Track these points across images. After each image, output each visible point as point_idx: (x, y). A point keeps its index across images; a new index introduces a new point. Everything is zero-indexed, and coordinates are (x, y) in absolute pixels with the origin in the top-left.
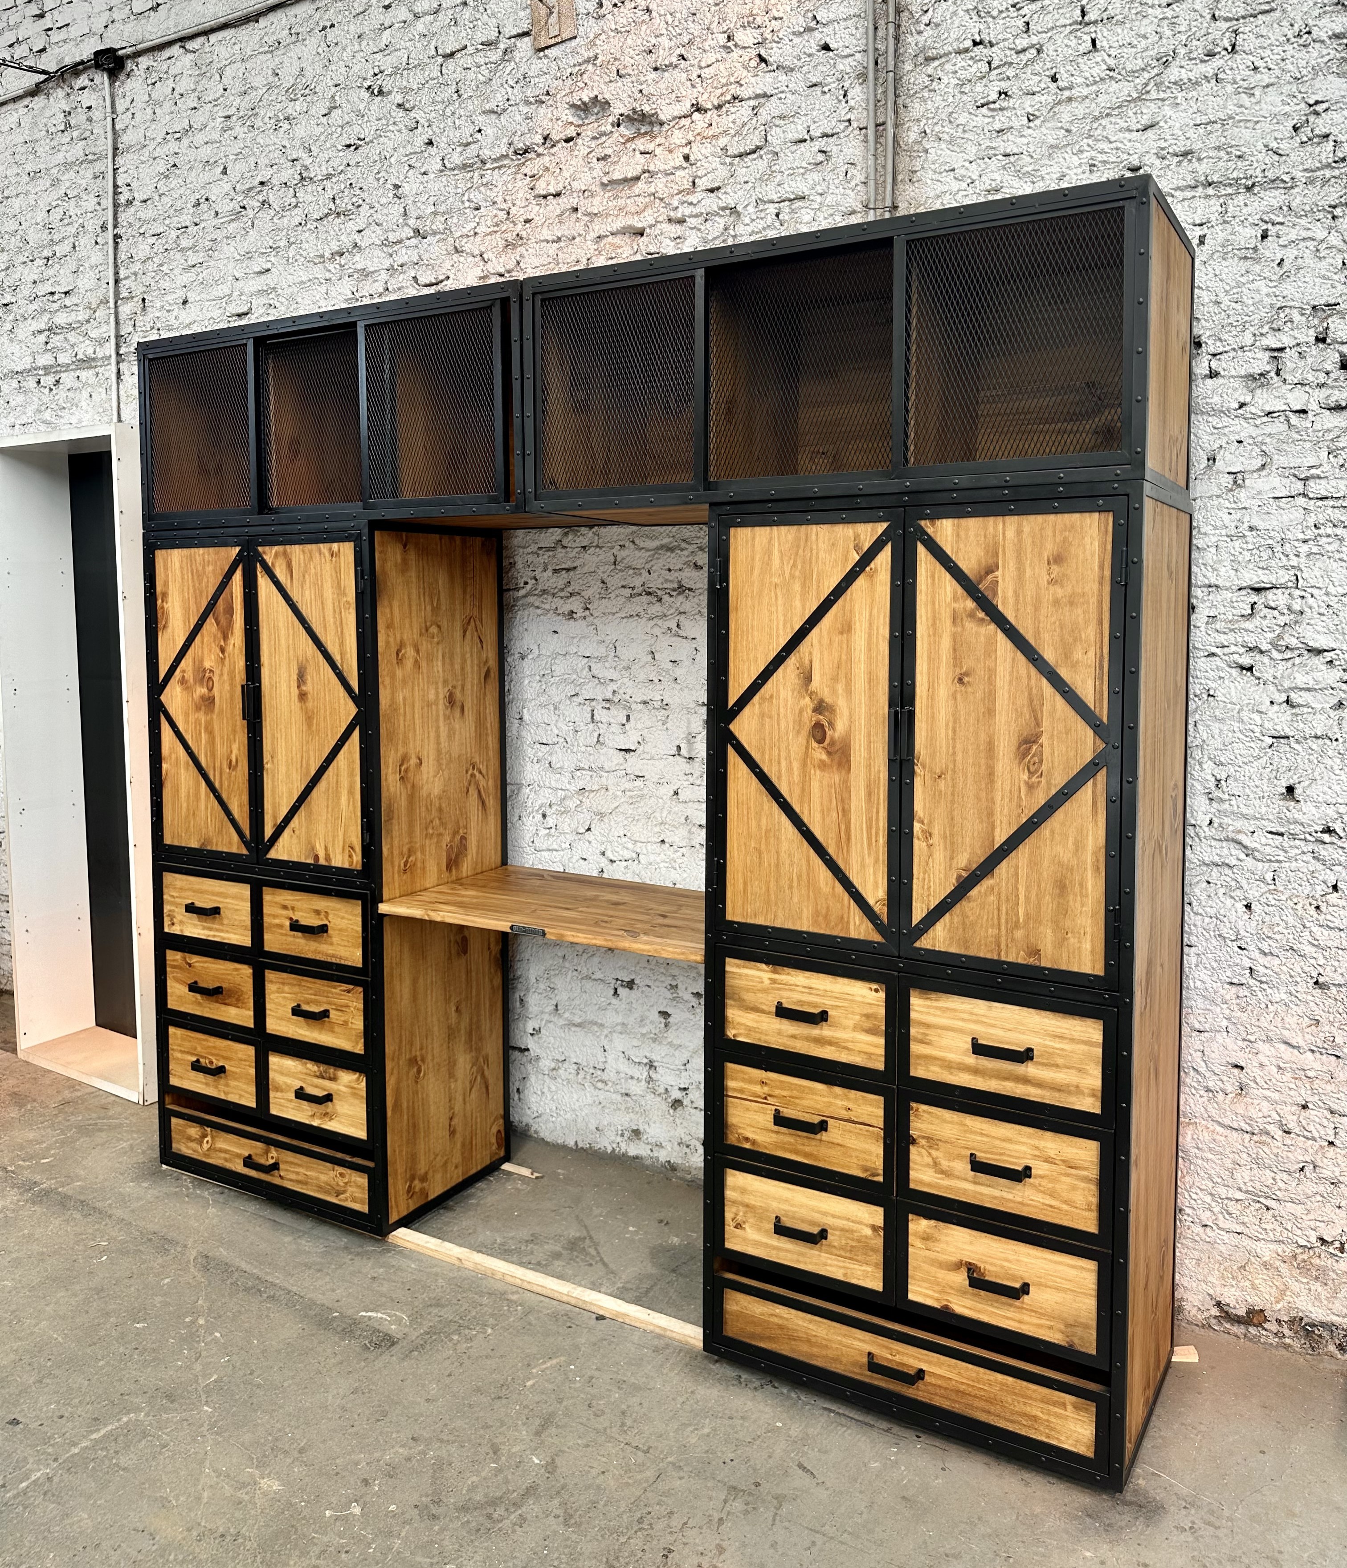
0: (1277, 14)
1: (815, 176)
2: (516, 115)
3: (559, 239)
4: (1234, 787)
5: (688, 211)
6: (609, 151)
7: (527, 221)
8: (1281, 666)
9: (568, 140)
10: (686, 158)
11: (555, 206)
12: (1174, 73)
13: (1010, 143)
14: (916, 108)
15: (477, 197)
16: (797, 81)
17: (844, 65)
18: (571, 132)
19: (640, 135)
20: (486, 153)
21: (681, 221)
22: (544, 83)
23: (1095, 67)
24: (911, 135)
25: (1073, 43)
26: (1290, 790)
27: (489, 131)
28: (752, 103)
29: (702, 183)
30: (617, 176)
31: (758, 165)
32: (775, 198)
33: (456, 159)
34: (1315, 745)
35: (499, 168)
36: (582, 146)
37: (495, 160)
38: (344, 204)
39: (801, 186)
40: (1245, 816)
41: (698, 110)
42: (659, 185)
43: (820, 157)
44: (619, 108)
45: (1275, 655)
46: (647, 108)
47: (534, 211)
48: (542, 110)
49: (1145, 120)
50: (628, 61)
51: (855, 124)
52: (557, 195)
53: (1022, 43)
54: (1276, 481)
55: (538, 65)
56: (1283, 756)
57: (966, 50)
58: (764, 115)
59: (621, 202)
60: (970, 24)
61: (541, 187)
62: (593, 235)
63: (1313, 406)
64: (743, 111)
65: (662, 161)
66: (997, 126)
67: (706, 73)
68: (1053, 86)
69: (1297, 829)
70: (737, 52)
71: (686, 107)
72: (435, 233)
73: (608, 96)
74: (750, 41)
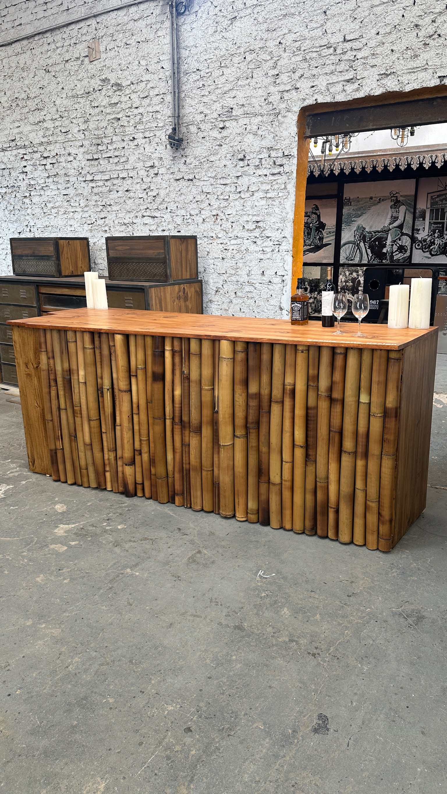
0: (261, 68)
1: (160, 106)
2: (85, 82)
3: (98, 120)
4: (252, 272)
5: (131, 113)
6: (110, 94)
8: (262, 241)
9: (99, 90)
10: (130, 97)
11: (97, 110)
12: (240, 83)
13: (205, 99)
14: (184, 88)
15: (76, 106)
16: (156, 77)
17: (167, 73)
18: (100, 88)
19: (119, 90)
20: (78, 93)
21: (129, 117)
22: (93, 72)
23: (223, 79)
24: (183, 95)
25: (218, 72)
26: (263, 272)
27: (78, 86)
28: (146, 82)
29: (134, 105)
30: (112, 102)
31: (147, 101)
32: (151, 111)
33: (70, 94)
34: (268, 261)
35: (82, 97)
36: (103, 92)
37: (81, 95)
38: (40, 106)
39: (157, 108)
40: (254, 279)
41: (132, 84)
42: (123, 106)
43: (162, 100)
44: (112, 82)
45: (260, 238)
46: (119, 82)
47: (92, 111)
48: (92, 80)
49: (233, 95)
50: (114, 67)
51: (169, 91)
52: (97, 107)
53: (207, 71)
54: (261, 193)
55: (90, 67)
56: (262, 264)
57: (195, 72)
58: (148, 87)
59: (114, 110)
60: (196, 64)
61: (93, 104)
62: (107, 119)
63: (268, 174)
64: (143, 85)
65: (124, 99)
66: (202, 94)
67: (134, 72)
68: (214, 84)
69: (264, 282)
70: (141, 67)
71: (129, 83)
72: (65, 117)
73: (109, 78)
74: (144, 64)
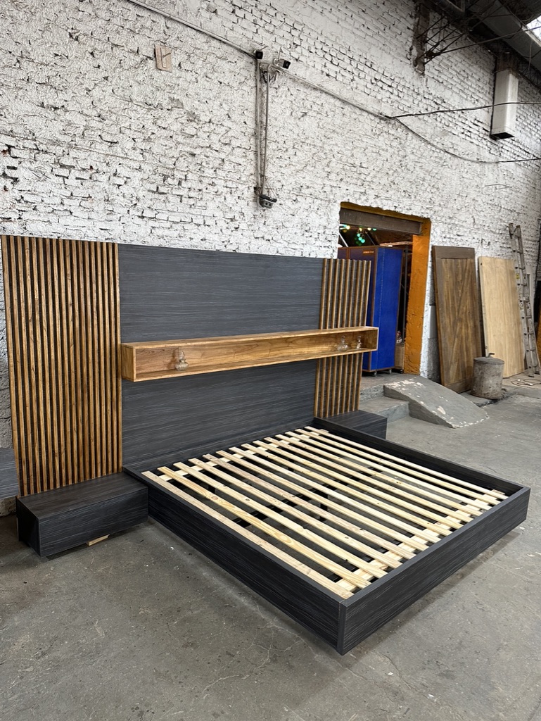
2: (147, 89)
5: (211, 155)
6: (183, 121)
7: (153, 133)
9: (168, 110)
11: (164, 133)
15: (132, 114)
17: (249, 130)
18: (169, 107)
20: (134, 97)
21: (207, 157)
22: (160, 82)
30: (186, 132)
31: (229, 149)
36: (174, 115)
44: (187, 108)
46: (196, 113)
48: (158, 93)
51: (252, 149)
52: (164, 128)
55: (157, 74)
59: (188, 141)
61: (159, 122)
62: (179, 149)
73: (183, 102)
